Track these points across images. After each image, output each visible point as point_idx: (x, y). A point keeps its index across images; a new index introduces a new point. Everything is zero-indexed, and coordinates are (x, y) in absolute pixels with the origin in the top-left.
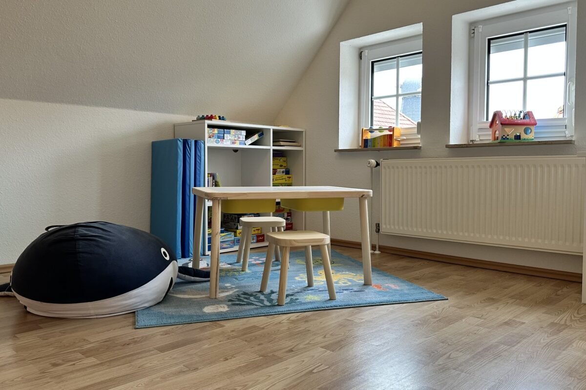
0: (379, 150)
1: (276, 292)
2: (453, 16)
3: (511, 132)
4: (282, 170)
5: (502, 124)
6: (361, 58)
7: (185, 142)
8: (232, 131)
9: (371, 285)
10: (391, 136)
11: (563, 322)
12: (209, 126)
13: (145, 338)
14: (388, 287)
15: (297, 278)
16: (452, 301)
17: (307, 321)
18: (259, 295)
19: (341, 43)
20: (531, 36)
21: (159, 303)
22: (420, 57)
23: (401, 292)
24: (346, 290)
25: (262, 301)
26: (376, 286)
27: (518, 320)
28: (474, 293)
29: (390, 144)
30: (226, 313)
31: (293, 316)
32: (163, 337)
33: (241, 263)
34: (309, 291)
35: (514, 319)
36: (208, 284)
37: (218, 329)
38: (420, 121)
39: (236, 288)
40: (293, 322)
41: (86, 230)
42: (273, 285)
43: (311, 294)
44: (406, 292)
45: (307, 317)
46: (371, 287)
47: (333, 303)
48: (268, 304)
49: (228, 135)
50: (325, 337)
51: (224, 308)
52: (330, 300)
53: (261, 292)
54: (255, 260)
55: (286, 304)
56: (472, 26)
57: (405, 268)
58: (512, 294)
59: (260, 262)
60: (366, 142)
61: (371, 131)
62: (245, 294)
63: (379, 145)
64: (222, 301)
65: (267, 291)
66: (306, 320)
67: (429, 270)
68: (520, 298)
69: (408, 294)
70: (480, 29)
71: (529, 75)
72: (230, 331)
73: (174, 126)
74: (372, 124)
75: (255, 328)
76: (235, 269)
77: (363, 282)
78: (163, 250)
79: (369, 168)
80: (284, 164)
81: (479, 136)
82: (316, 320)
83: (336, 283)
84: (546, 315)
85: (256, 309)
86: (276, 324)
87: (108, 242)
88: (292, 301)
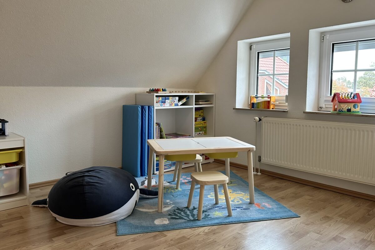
0: (261, 111)
1: (196, 208)
2: (310, 30)
3: (345, 107)
4: (200, 118)
5: (339, 102)
6: (251, 49)
7: (143, 108)
8: (170, 98)
9: (254, 204)
10: (269, 102)
11: (369, 239)
12: (157, 96)
13: (123, 243)
14: (264, 206)
15: (209, 196)
16: (303, 218)
17: (214, 234)
18: (186, 211)
19: (238, 41)
20: (360, 43)
21: (129, 216)
22: (289, 51)
23: (271, 210)
24: (239, 208)
25: (188, 216)
26: (257, 204)
27: (342, 236)
28: (316, 212)
29: (269, 107)
30: (167, 225)
31: (206, 229)
32: (133, 243)
33: (176, 181)
34: (216, 208)
35: (339, 235)
36: (157, 199)
37: (163, 238)
38: (287, 94)
39: (173, 204)
40: (206, 234)
41: (89, 179)
42: (195, 202)
43: (217, 210)
44: (275, 210)
45: (215, 230)
46: (254, 205)
47: (230, 220)
48: (191, 218)
49: (168, 100)
50: (225, 247)
51: (166, 222)
52: (228, 216)
53: (187, 208)
54: (185, 179)
55: (203, 218)
56: (322, 36)
57: (276, 189)
58: (341, 213)
59: (187, 181)
60: (253, 105)
61: (257, 98)
62: (178, 209)
63: (262, 107)
64: (165, 215)
65: (191, 207)
66: (214, 232)
67: (291, 190)
68: (346, 217)
69: (276, 212)
70: (328, 37)
71: (358, 68)
72: (170, 240)
73: (136, 95)
74: (257, 93)
75: (184, 238)
76: (172, 187)
77: (249, 201)
78: (131, 184)
79: (255, 123)
80: (202, 114)
81: (325, 105)
82: (220, 232)
83: (232, 201)
84: (359, 232)
85: (185, 222)
86: (196, 235)
87: (101, 185)
88: (206, 216)
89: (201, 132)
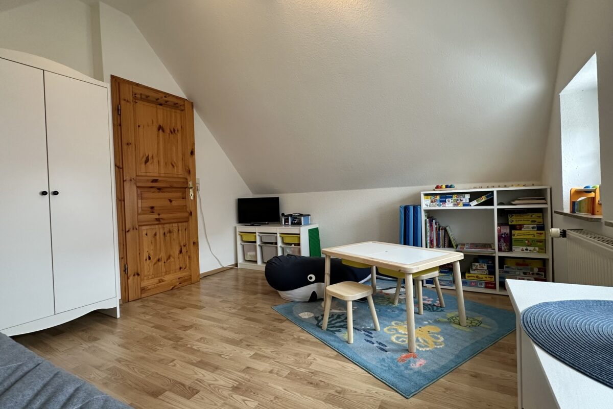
4: (531, 226)
7: (406, 208)
8: (455, 196)
9: (410, 352)
10: (593, 200)
14: (411, 362)
19: (560, 93)
26: (410, 355)
29: (593, 211)
44: (407, 372)
49: (450, 199)
63: (584, 210)
78: (311, 275)
88: (335, 331)
89: (529, 248)
